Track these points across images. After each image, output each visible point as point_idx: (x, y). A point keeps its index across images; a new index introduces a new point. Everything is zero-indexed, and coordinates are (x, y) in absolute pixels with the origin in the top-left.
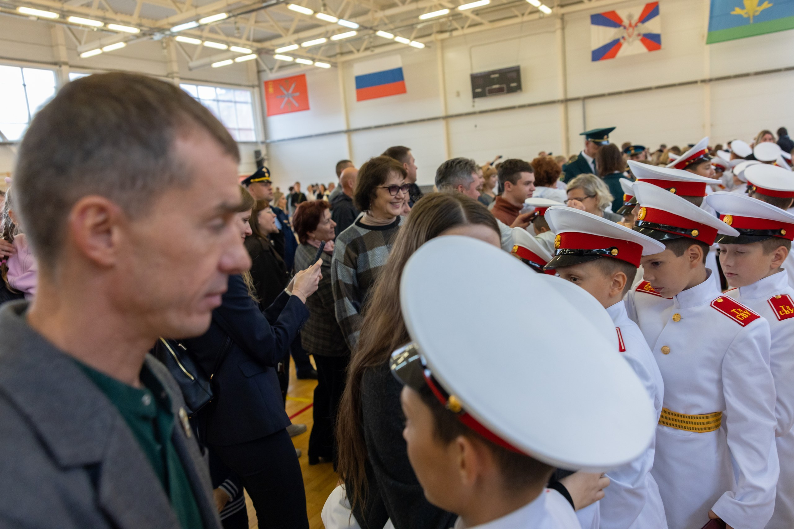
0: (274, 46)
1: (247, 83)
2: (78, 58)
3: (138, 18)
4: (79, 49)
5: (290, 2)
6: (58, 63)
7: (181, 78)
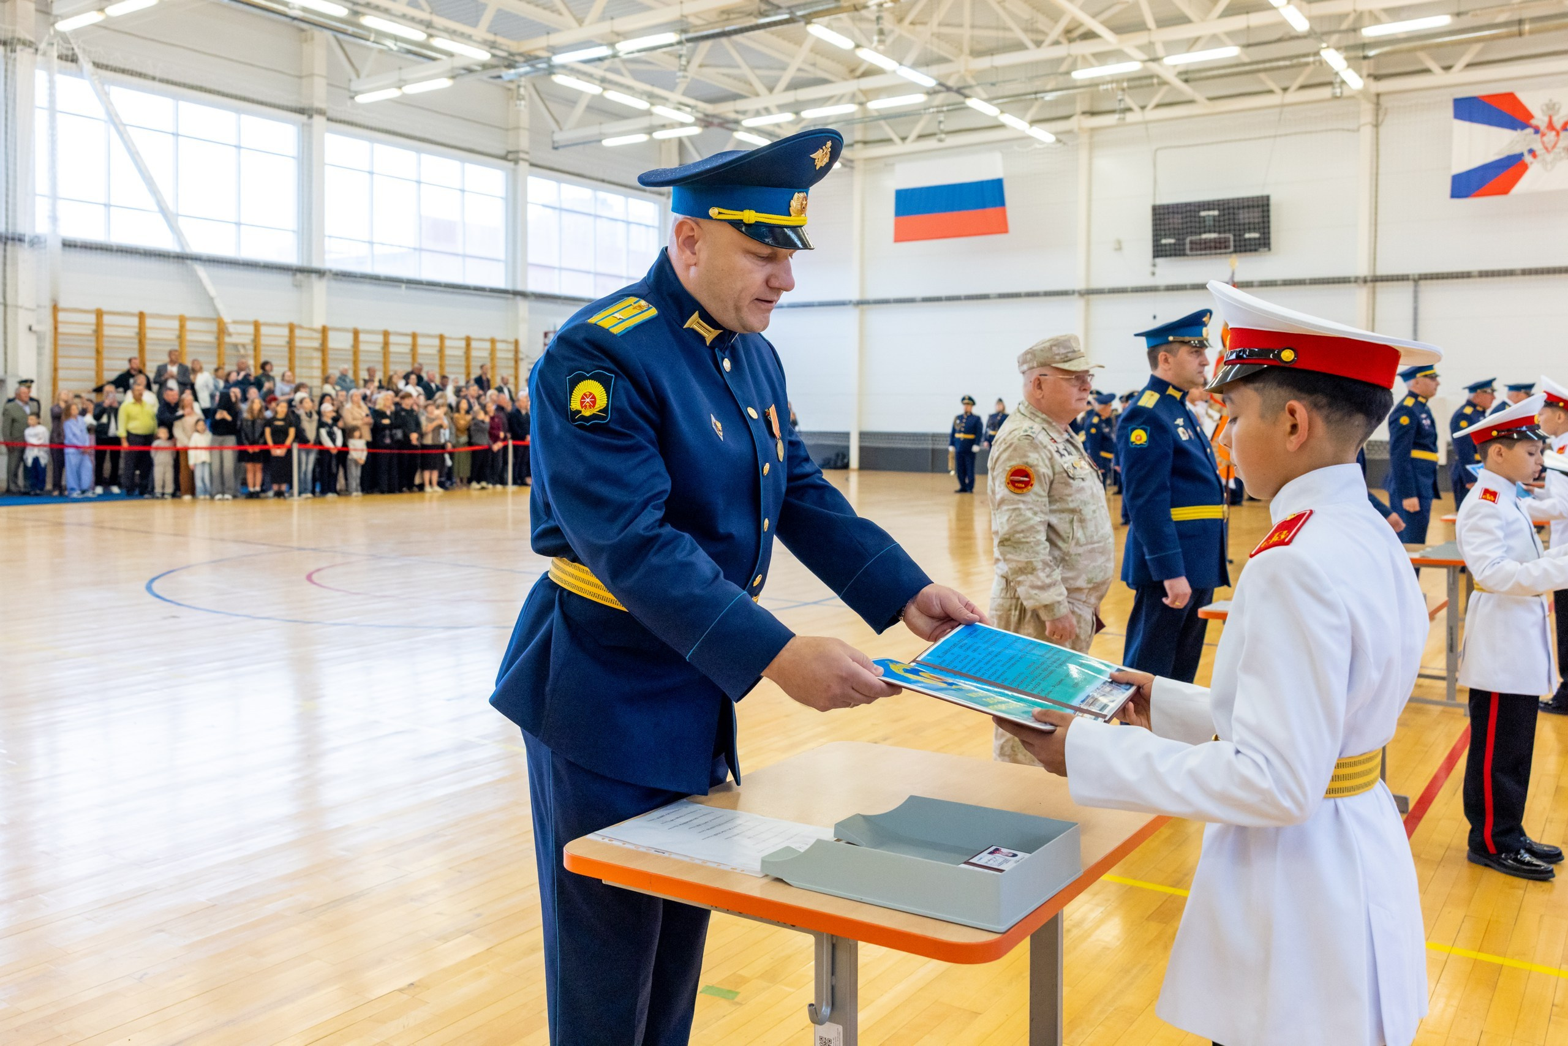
0: (737, 112)
2: (349, 103)
3: (489, 31)
4: (355, 86)
5: (814, 20)
6: (308, 109)
7: (532, 165)
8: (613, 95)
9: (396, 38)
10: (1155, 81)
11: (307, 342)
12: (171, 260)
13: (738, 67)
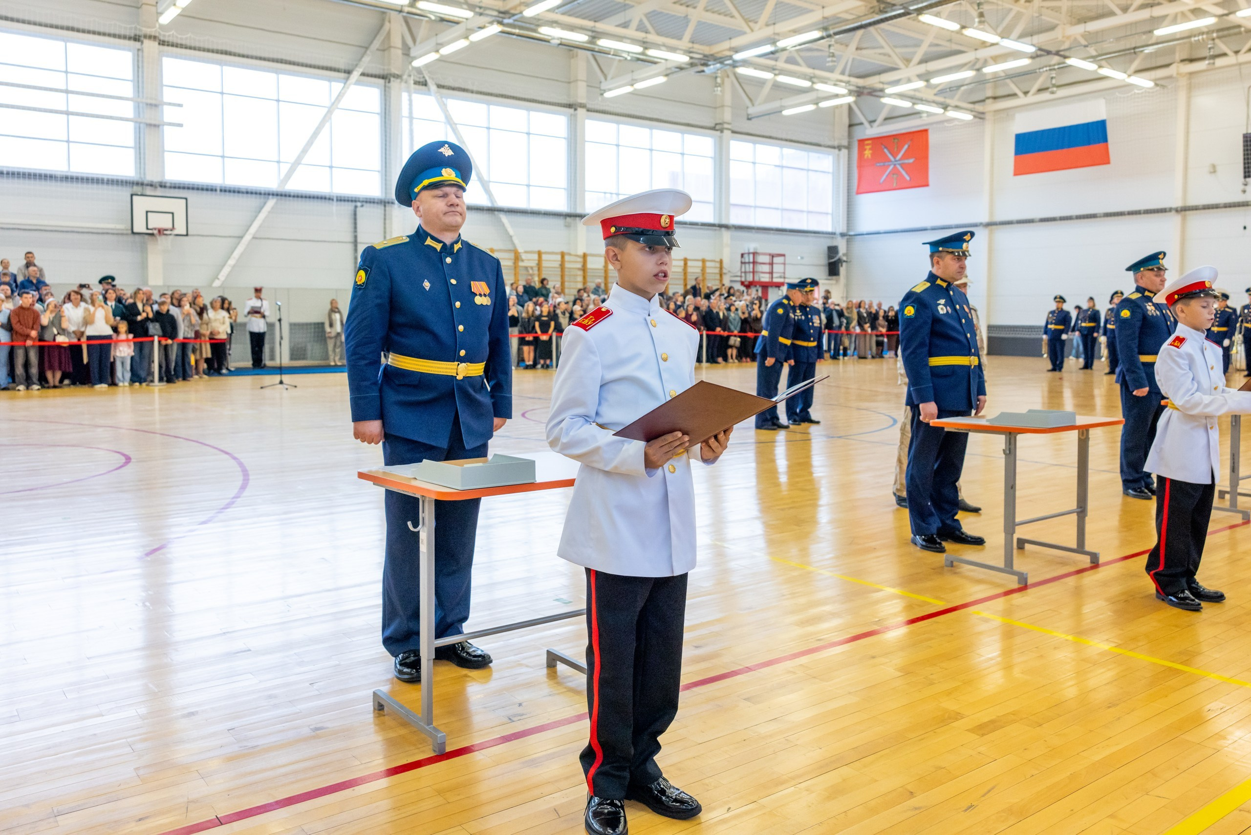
0: (883, 83)
1: (830, 143)
2: (600, 99)
3: (690, 42)
4: (604, 86)
5: (925, 12)
6: (575, 105)
7: (734, 132)
8: (782, 79)
9: (629, 52)
10: (1243, 29)
11: (573, 264)
12: (485, 212)
13: (882, 47)
